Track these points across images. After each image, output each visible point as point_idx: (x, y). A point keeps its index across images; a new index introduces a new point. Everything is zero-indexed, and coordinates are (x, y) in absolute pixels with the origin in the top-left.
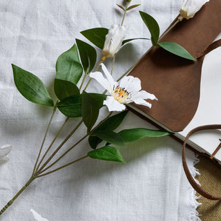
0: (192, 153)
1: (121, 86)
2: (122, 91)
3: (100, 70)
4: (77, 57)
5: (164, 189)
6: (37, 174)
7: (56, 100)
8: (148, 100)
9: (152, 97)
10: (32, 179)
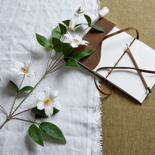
0: (98, 78)
1: (76, 39)
2: (76, 41)
3: (68, 33)
4: (59, 30)
5: (87, 91)
6: (47, 73)
7: (53, 46)
8: (86, 43)
9: (87, 42)
10: (45, 75)
